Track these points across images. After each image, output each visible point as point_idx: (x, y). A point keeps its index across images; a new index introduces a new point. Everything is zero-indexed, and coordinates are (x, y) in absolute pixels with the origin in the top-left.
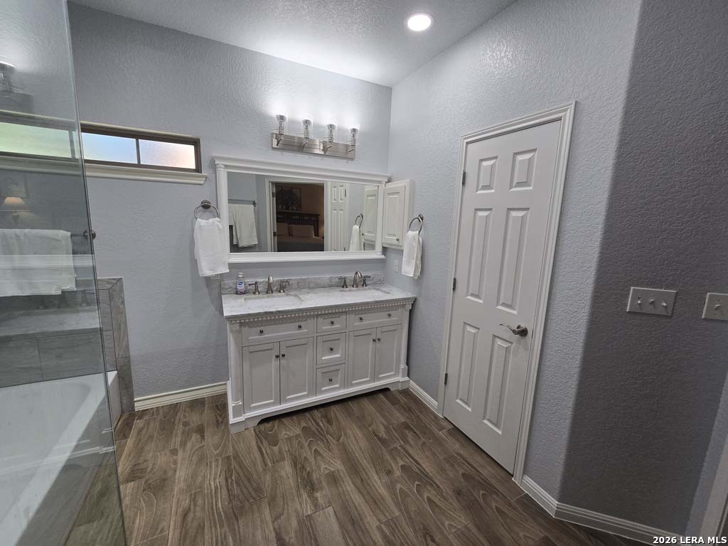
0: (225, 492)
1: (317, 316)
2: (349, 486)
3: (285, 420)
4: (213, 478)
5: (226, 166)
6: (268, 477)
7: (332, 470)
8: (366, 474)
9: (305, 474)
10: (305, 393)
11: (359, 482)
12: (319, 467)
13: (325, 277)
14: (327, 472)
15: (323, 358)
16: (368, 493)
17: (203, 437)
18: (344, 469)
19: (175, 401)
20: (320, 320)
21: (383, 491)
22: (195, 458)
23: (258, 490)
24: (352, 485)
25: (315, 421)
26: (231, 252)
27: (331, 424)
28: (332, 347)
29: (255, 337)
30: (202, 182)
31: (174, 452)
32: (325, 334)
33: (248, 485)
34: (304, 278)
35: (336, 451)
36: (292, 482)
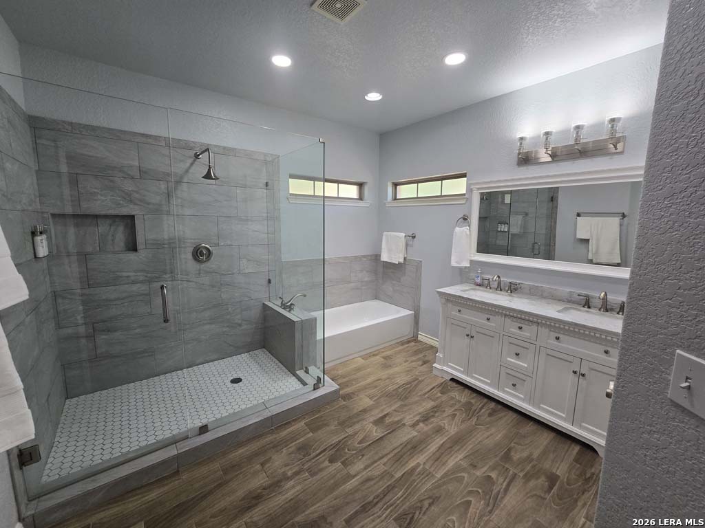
0: (397, 387)
1: (505, 315)
2: (439, 441)
3: (467, 391)
4: (401, 380)
5: (479, 189)
6: (417, 399)
7: (446, 427)
8: (459, 450)
9: (432, 414)
10: (489, 381)
11: (448, 446)
12: (443, 419)
13: (565, 290)
14: (442, 425)
15: (509, 359)
16: (442, 454)
17: (422, 365)
18: (451, 435)
19: (433, 344)
20: (508, 321)
21: (451, 463)
22: (407, 369)
23: (406, 398)
24: (442, 442)
25: (483, 406)
26: (478, 252)
27: (489, 416)
28: (518, 352)
29: (455, 313)
30: (464, 202)
31: (406, 361)
32: (512, 336)
33: (407, 393)
34: (536, 285)
35: (464, 426)
36: (421, 410)
